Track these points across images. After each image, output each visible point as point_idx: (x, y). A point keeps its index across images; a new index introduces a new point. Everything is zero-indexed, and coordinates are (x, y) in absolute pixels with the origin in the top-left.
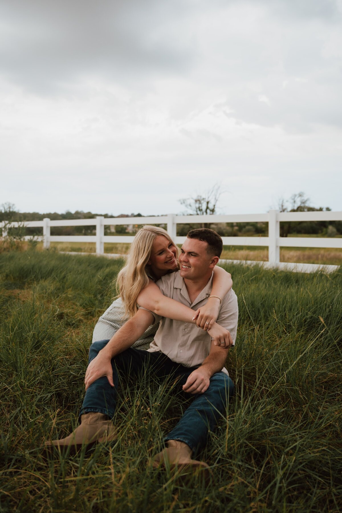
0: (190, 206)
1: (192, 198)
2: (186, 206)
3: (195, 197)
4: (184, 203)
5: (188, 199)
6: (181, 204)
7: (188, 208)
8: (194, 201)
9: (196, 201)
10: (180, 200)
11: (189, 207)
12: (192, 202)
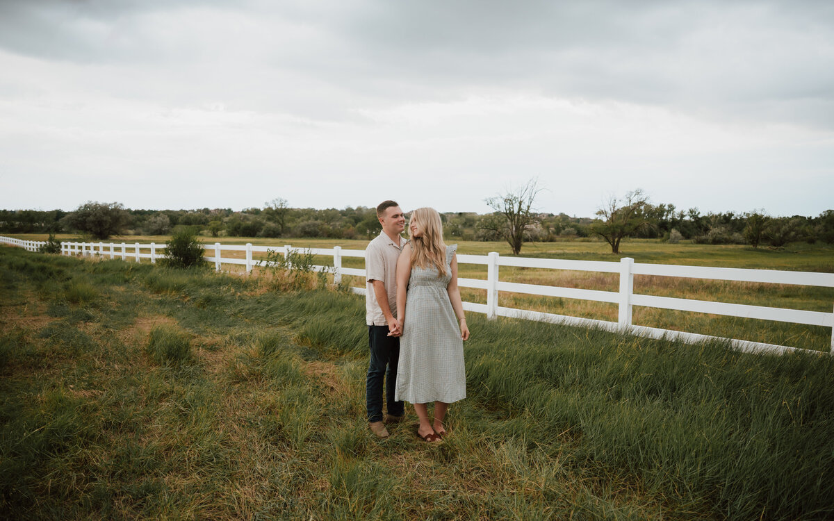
0: (499, 207)
1: (500, 198)
3: (505, 196)
5: (497, 198)
8: (503, 201)
11: (497, 209)
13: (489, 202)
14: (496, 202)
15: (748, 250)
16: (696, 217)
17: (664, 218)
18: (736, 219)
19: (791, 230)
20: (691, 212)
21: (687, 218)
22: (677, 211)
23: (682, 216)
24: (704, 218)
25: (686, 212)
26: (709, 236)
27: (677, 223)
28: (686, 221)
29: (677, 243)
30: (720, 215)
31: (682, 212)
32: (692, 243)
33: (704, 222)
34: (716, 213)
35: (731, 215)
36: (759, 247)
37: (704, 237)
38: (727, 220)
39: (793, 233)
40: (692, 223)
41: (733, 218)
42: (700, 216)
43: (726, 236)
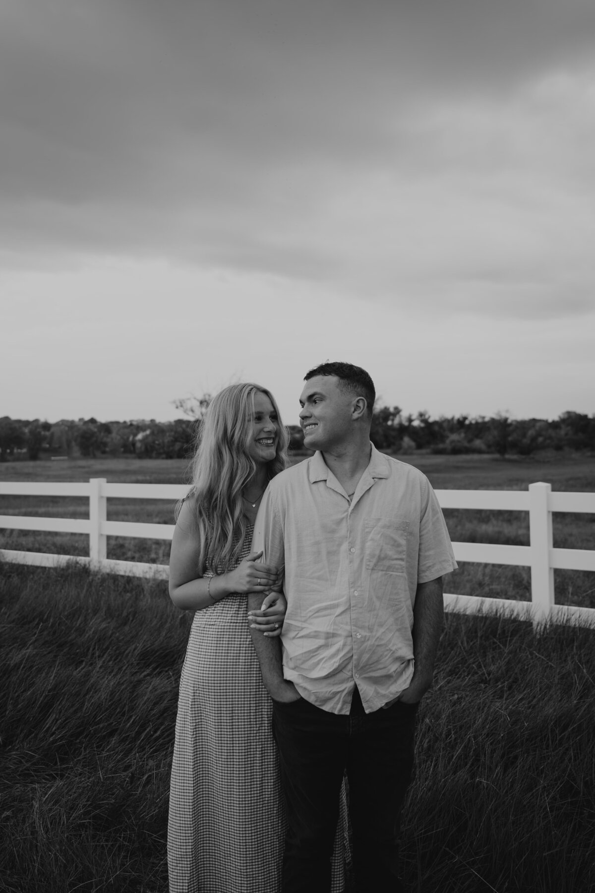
0: (192, 411)
1: (195, 398)
2: (185, 411)
3: (201, 397)
4: (182, 406)
5: (189, 399)
6: (177, 408)
7: (188, 414)
8: (198, 404)
9: (201, 403)
10: (174, 402)
11: (191, 413)
12: (196, 404)
13: (179, 404)
14: (188, 405)
15: (496, 460)
16: (425, 421)
17: (390, 423)
18: (471, 424)
19: (539, 434)
20: (421, 415)
21: (416, 423)
22: (404, 414)
23: (410, 420)
24: (435, 423)
25: (415, 416)
26: (447, 444)
27: (405, 430)
28: (414, 428)
29: (411, 454)
30: (453, 419)
31: (410, 416)
32: (427, 454)
33: (436, 428)
34: (449, 416)
35: (465, 418)
36: (507, 456)
37: (441, 446)
38: (461, 424)
39: (540, 439)
40: (422, 428)
41: (467, 422)
42: (431, 420)
43: (466, 444)
